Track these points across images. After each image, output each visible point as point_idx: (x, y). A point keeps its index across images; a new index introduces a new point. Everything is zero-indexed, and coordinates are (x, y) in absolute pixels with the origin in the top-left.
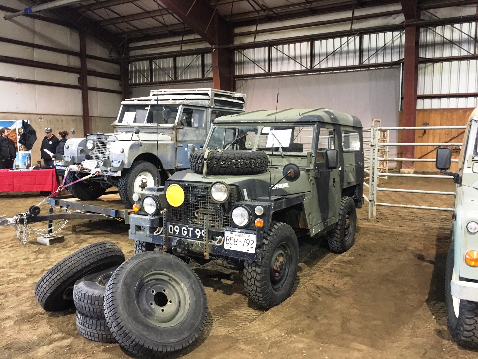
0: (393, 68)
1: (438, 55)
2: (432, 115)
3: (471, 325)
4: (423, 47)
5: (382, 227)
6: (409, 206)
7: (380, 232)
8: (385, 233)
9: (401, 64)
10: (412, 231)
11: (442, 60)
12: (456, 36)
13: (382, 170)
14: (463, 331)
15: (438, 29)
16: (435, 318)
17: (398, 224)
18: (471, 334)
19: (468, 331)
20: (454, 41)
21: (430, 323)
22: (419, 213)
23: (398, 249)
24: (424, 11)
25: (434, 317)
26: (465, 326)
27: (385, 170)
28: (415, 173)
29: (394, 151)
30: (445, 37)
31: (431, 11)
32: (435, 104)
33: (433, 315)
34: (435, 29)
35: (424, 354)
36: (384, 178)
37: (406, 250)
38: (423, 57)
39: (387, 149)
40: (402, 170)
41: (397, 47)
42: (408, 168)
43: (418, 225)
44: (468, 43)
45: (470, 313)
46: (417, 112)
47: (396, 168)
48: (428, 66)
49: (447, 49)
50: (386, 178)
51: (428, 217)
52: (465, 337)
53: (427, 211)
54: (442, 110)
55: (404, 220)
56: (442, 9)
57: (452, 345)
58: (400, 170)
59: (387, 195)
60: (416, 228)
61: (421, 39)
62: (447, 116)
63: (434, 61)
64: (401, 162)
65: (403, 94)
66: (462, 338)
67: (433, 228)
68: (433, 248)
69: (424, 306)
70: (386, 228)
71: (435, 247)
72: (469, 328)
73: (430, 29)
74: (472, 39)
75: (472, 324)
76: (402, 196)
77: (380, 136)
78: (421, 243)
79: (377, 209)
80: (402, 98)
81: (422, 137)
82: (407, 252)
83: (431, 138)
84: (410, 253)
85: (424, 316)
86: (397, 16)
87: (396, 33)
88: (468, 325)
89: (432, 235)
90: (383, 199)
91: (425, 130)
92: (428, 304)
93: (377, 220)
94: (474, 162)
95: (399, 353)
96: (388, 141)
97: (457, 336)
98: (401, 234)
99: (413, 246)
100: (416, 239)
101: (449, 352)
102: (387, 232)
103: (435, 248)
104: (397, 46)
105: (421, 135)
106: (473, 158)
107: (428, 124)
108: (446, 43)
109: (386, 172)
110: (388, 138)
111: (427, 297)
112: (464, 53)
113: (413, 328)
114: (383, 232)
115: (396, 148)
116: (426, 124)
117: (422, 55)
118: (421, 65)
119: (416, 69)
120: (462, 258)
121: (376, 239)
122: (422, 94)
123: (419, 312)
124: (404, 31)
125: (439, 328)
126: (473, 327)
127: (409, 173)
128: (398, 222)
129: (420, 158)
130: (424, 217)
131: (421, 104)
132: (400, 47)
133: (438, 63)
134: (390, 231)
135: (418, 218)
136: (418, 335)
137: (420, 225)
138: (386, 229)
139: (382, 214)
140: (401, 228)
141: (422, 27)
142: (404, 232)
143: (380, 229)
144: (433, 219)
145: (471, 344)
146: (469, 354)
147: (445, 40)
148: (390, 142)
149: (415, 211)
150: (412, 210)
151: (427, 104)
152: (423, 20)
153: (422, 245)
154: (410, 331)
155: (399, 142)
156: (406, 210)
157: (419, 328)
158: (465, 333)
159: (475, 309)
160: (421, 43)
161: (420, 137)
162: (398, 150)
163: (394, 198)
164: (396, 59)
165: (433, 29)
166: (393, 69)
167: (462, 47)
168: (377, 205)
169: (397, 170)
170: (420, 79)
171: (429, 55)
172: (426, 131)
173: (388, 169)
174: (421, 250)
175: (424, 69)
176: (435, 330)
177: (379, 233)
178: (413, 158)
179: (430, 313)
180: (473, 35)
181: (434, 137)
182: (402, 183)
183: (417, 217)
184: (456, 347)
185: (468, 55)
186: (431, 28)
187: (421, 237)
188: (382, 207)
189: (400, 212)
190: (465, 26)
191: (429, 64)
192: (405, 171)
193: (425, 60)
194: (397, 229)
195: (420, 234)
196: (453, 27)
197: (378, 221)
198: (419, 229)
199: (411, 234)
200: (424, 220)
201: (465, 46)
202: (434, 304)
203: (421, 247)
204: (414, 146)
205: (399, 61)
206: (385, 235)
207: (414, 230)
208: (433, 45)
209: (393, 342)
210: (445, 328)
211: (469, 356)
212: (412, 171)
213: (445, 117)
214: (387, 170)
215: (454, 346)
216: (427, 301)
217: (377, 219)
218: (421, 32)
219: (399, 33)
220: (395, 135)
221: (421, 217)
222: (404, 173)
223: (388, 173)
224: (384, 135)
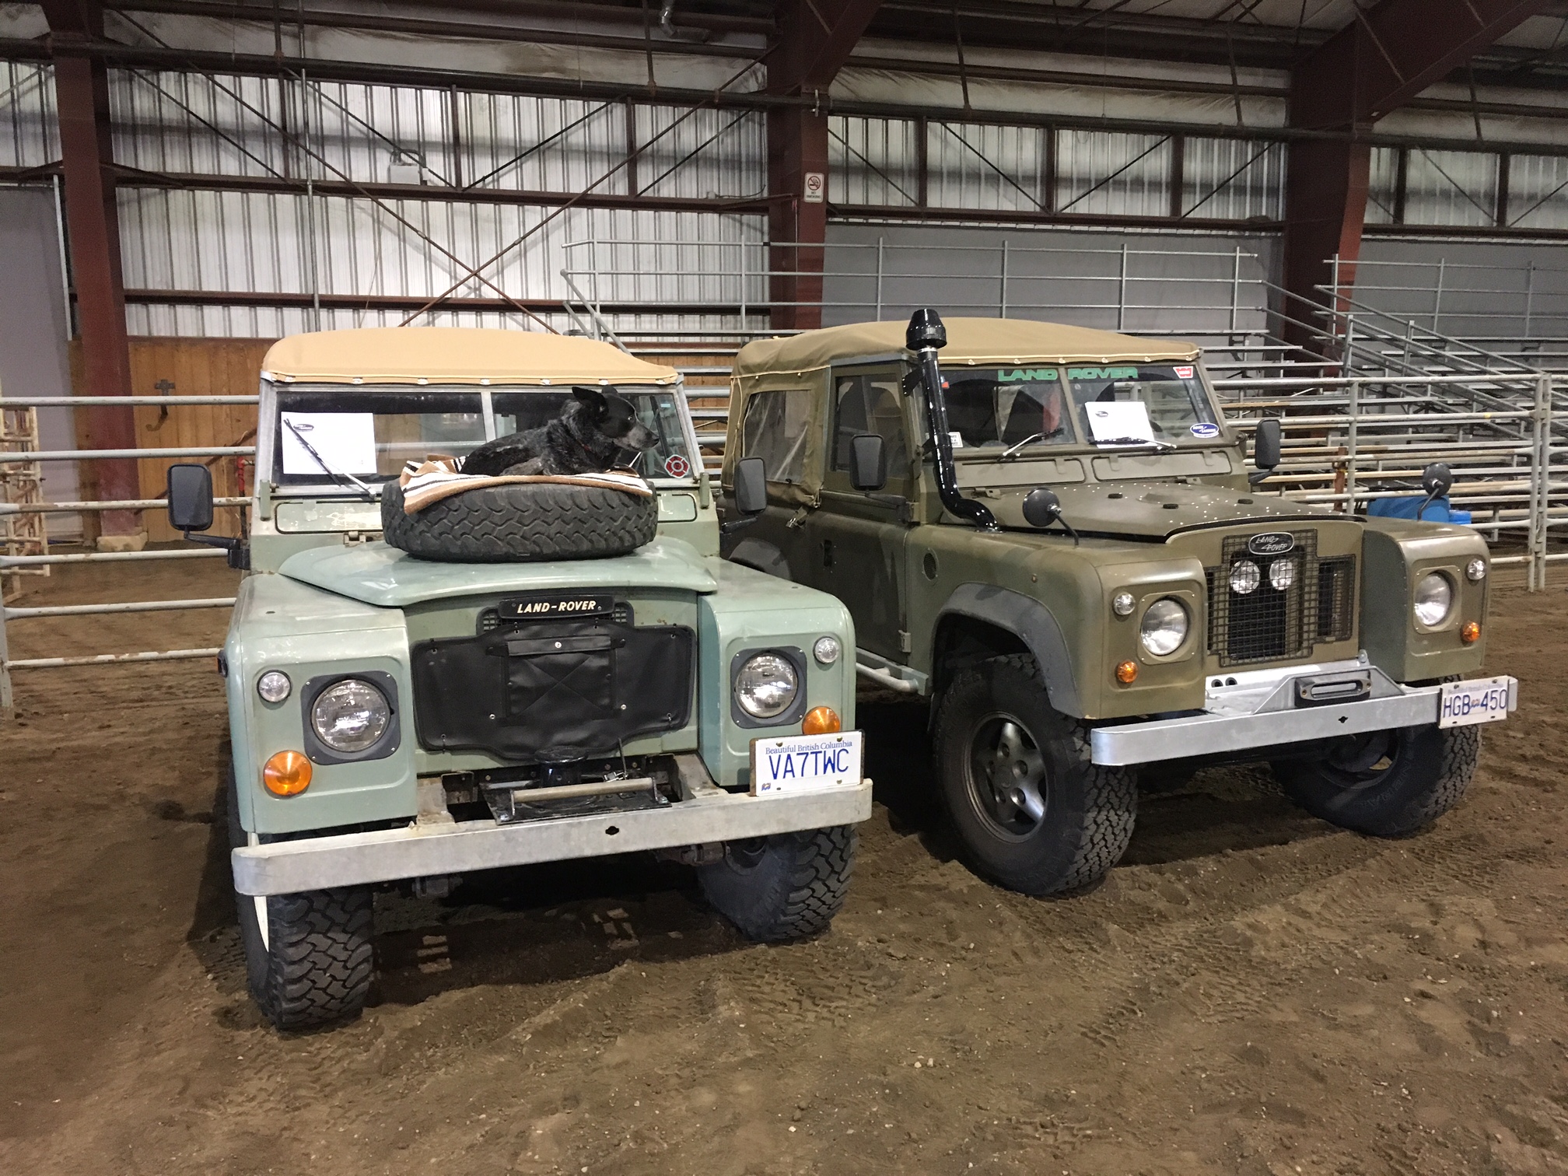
0: (26, 189)
1: (175, 165)
2: (183, 357)
3: (301, 960)
4: (124, 133)
5: (39, 743)
6: (126, 656)
7: (30, 760)
8: (48, 759)
9: (56, 179)
10: (144, 734)
11: (193, 182)
12: (226, 113)
13: (28, 546)
14: (284, 985)
15: (168, 80)
16: (214, 979)
17: (94, 720)
18: (307, 984)
19: (299, 980)
20: (220, 126)
21: (202, 996)
22: (164, 674)
23: (97, 801)
24: (115, 14)
25: (210, 976)
26: (288, 969)
27: (39, 543)
28: (149, 546)
29: (70, 478)
30: (192, 108)
31: (137, 16)
32: (187, 322)
33: (208, 972)
34: (158, 80)
35: (180, 1093)
36: (38, 572)
37: (122, 797)
38: (128, 165)
39: (36, 472)
40: (104, 540)
41: (31, 118)
42: (125, 532)
43: (161, 712)
44: (265, 142)
45: (295, 930)
46: (130, 345)
47: (81, 536)
48: (148, 196)
49: (204, 150)
50: (47, 570)
51: (194, 682)
52: (292, 1000)
53: (187, 665)
54: (211, 344)
55: (114, 703)
56: (172, 16)
57: (263, 1036)
58: (95, 540)
59: (54, 630)
60: (158, 724)
61: (114, 106)
62: (229, 363)
63: (166, 182)
64: (96, 513)
65: (74, 283)
66: (285, 1005)
67: (211, 715)
68: (209, 774)
69: (182, 952)
70: (53, 740)
71: (214, 770)
72: (296, 971)
73: (141, 76)
74: (273, 129)
75: (304, 958)
76: (109, 628)
77: (6, 426)
78: (173, 768)
79: (15, 685)
80: (73, 298)
81: (158, 428)
82: (127, 804)
83: (187, 432)
84: (136, 805)
85: (180, 984)
86: (19, 12)
87: (24, 70)
88: (293, 963)
89: (209, 736)
90: (40, 646)
91: (164, 407)
92: (192, 945)
93: (20, 720)
94: (276, 502)
95: (102, 1121)
96: (36, 442)
97: (272, 1006)
98: (107, 753)
99: (146, 781)
100: (156, 757)
101: (254, 1060)
102: (58, 756)
103: (216, 775)
104: (33, 114)
105: (154, 423)
106: (273, 491)
107: (173, 386)
108: (198, 131)
109: (41, 553)
110: (36, 432)
111: (189, 925)
112: (255, 171)
113: (145, 1030)
114: (39, 759)
115: (74, 466)
116: (164, 388)
117: (123, 157)
118: (124, 190)
119: (111, 205)
120: (254, 779)
121: (18, 784)
122: (140, 286)
123: (168, 976)
124: (52, 68)
125: (225, 1001)
126: (307, 965)
127: (127, 548)
128: (94, 714)
129: (157, 498)
130: (179, 686)
131: (139, 321)
132: (43, 118)
133: (179, 192)
134: (67, 749)
135: (164, 690)
136: (163, 1047)
137: (171, 711)
138: (54, 746)
139: (39, 699)
140: (106, 732)
141: (114, 64)
142: (117, 744)
143: (31, 748)
144: (209, 687)
145: (310, 1014)
146: (310, 1045)
147: (193, 118)
148: (42, 449)
149: (153, 668)
150: (142, 668)
151: (160, 321)
152: (113, 42)
153: (177, 773)
154: (137, 1043)
155: (80, 448)
156: (121, 672)
157: (164, 1024)
158: (290, 988)
159: (307, 914)
160: (115, 116)
161: (149, 427)
162: (82, 473)
163: (78, 636)
164: (33, 158)
165: (149, 78)
166: (29, 193)
167: (248, 150)
168: (12, 669)
169: (88, 543)
170: (128, 238)
171: (148, 162)
172: (168, 408)
173: (49, 542)
174: (173, 789)
175: (136, 205)
176: (214, 1014)
177: (30, 765)
178: (136, 497)
179: (199, 969)
180: (275, 118)
181: (197, 426)
182: (105, 586)
183: (158, 688)
184: (273, 1039)
185: (267, 178)
186: (142, 72)
187: (171, 750)
188: (34, 675)
189: (100, 682)
190: (250, 85)
191: (149, 190)
192: (115, 544)
193: (131, 175)
194: (93, 738)
195: (168, 741)
196: (214, 82)
197: (22, 725)
198: (165, 725)
199: (140, 744)
200: (182, 695)
201: (256, 149)
202: (213, 939)
203: (171, 779)
204: (134, 459)
205: (47, 166)
206: (49, 765)
207: (151, 732)
208: (158, 130)
209: (84, 1094)
210: (242, 996)
211: (309, 1049)
212: (138, 540)
213: (223, 366)
214: (45, 543)
215: (268, 1039)
216: (192, 936)
217: (18, 716)
218: (113, 82)
219: (34, 70)
220: (64, 424)
221: (170, 687)
222: (113, 550)
223: (51, 553)
224: (21, 422)
